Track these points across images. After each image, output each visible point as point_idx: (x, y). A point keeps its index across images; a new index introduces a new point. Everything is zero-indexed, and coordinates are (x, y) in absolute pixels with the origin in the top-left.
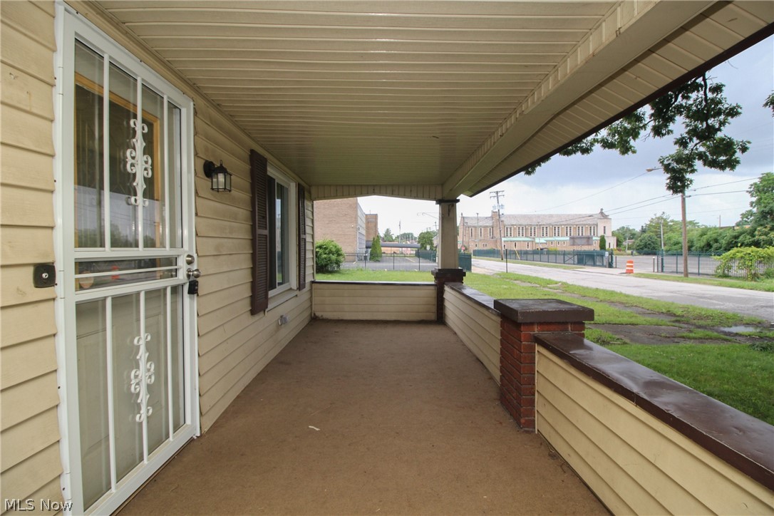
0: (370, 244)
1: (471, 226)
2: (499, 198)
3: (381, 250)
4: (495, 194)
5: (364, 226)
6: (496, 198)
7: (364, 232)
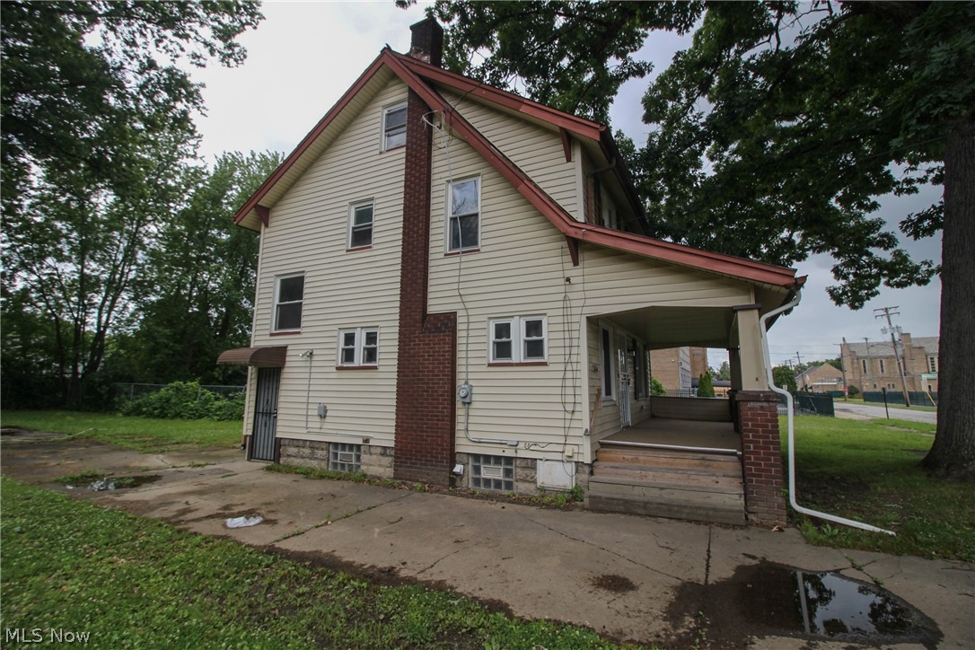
0: (697, 382)
1: (861, 358)
2: (892, 317)
3: (713, 392)
4: (883, 312)
5: (688, 360)
6: (885, 318)
7: (688, 367)
